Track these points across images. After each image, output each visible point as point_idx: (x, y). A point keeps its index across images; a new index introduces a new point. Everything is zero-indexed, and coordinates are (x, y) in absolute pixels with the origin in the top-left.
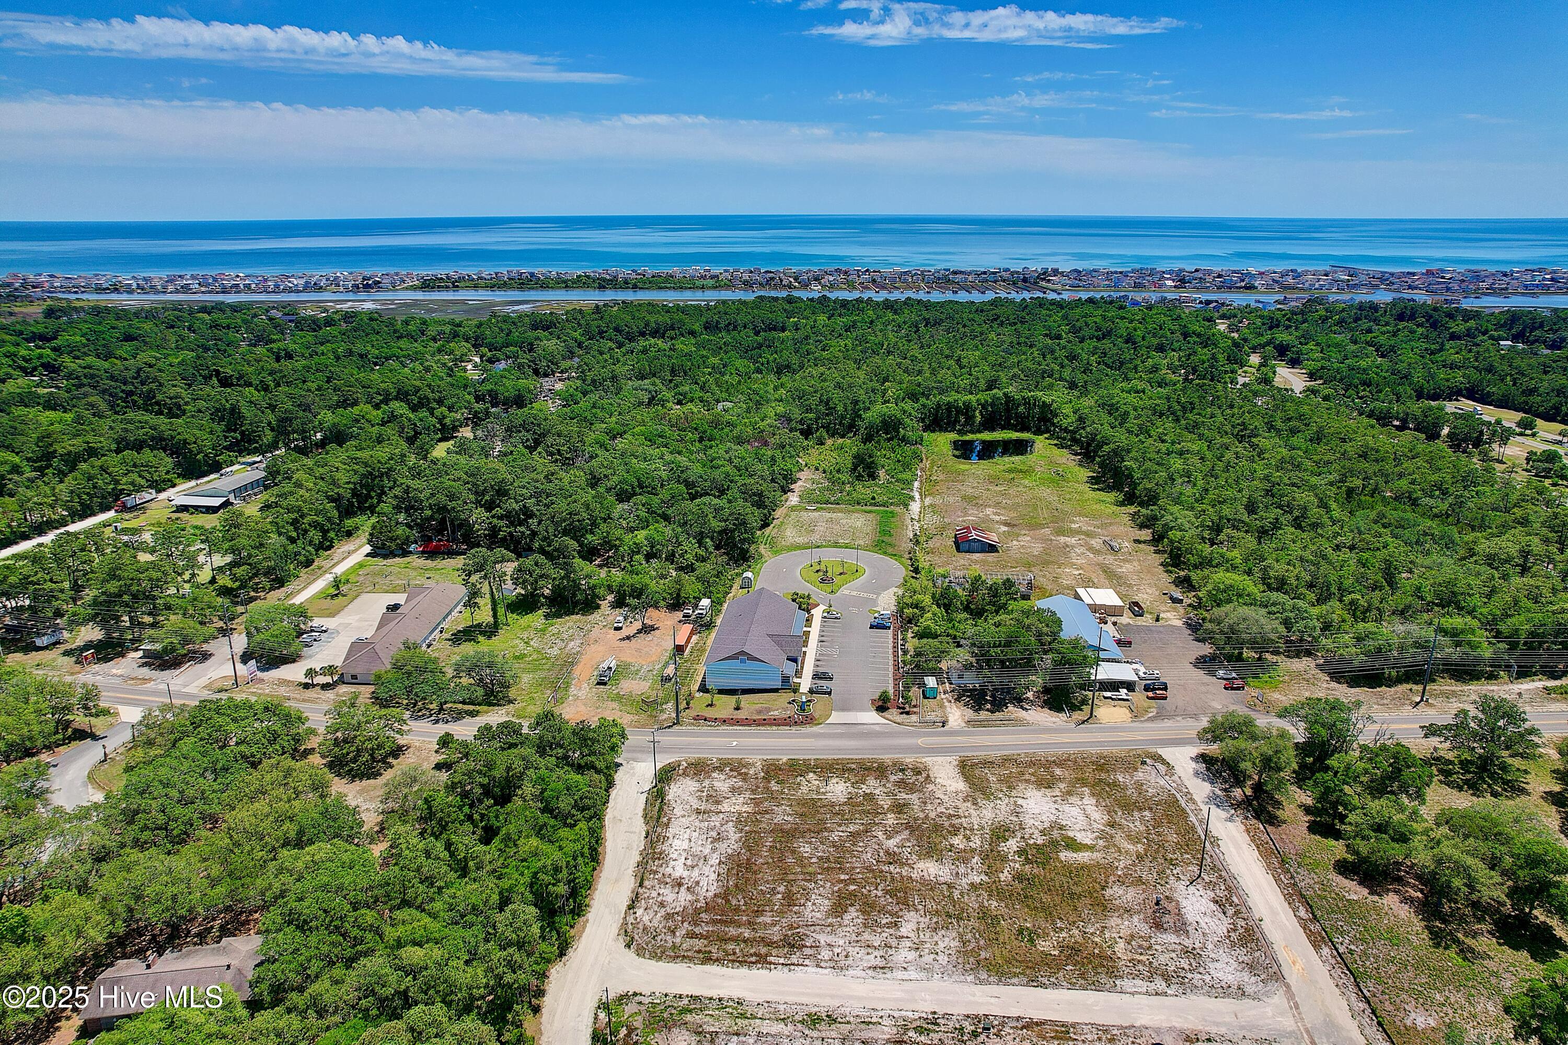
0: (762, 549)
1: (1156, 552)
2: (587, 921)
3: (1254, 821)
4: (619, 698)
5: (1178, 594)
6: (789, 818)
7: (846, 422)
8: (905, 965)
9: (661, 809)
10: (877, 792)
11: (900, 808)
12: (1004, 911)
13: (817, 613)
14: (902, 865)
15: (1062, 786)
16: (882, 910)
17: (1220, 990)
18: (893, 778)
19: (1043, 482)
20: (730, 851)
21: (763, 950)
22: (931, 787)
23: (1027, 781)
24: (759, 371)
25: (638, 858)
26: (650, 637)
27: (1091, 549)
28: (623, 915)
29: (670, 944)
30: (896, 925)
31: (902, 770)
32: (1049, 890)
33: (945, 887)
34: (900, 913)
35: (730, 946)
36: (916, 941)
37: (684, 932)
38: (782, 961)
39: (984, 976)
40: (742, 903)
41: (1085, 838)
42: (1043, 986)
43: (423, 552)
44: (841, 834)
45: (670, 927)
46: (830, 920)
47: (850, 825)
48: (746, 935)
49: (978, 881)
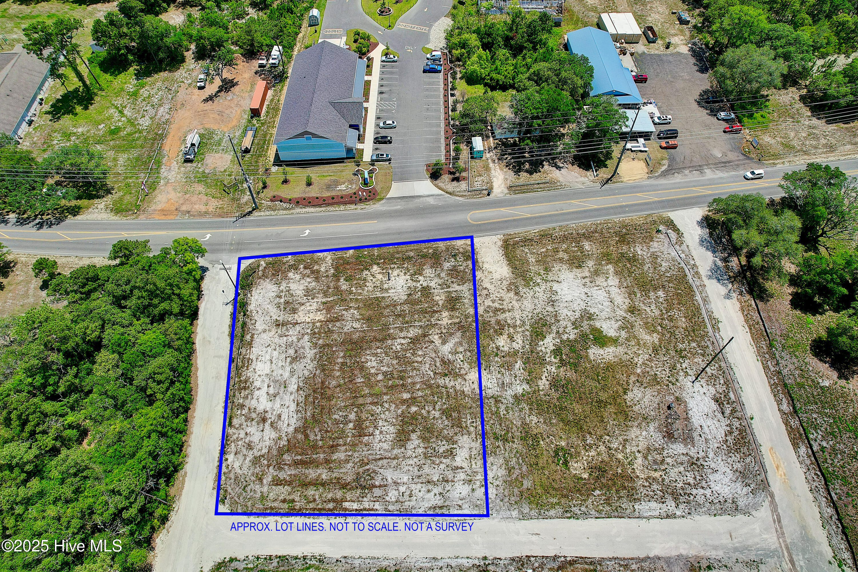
2: (186, 473)
3: (748, 297)
4: (204, 178)
6: (357, 325)
8: (460, 502)
9: (244, 324)
10: (433, 284)
11: (452, 303)
12: (543, 427)
13: (377, 54)
14: (457, 375)
15: (590, 263)
16: (440, 435)
17: (718, 506)
18: (446, 266)
20: (306, 373)
22: (479, 274)
23: (561, 260)
26: (230, 95)
28: (216, 464)
29: (258, 495)
30: (451, 452)
31: (454, 256)
32: (580, 397)
33: (493, 402)
34: (455, 438)
35: (311, 492)
36: (469, 472)
37: (270, 479)
38: (355, 506)
39: (526, 510)
40: (319, 438)
41: (610, 329)
42: (575, 517)
44: (403, 341)
45: (257, 474)
46: (395, 451)
47: (410, 329)
48: (324, 477)
49: (521, 391)
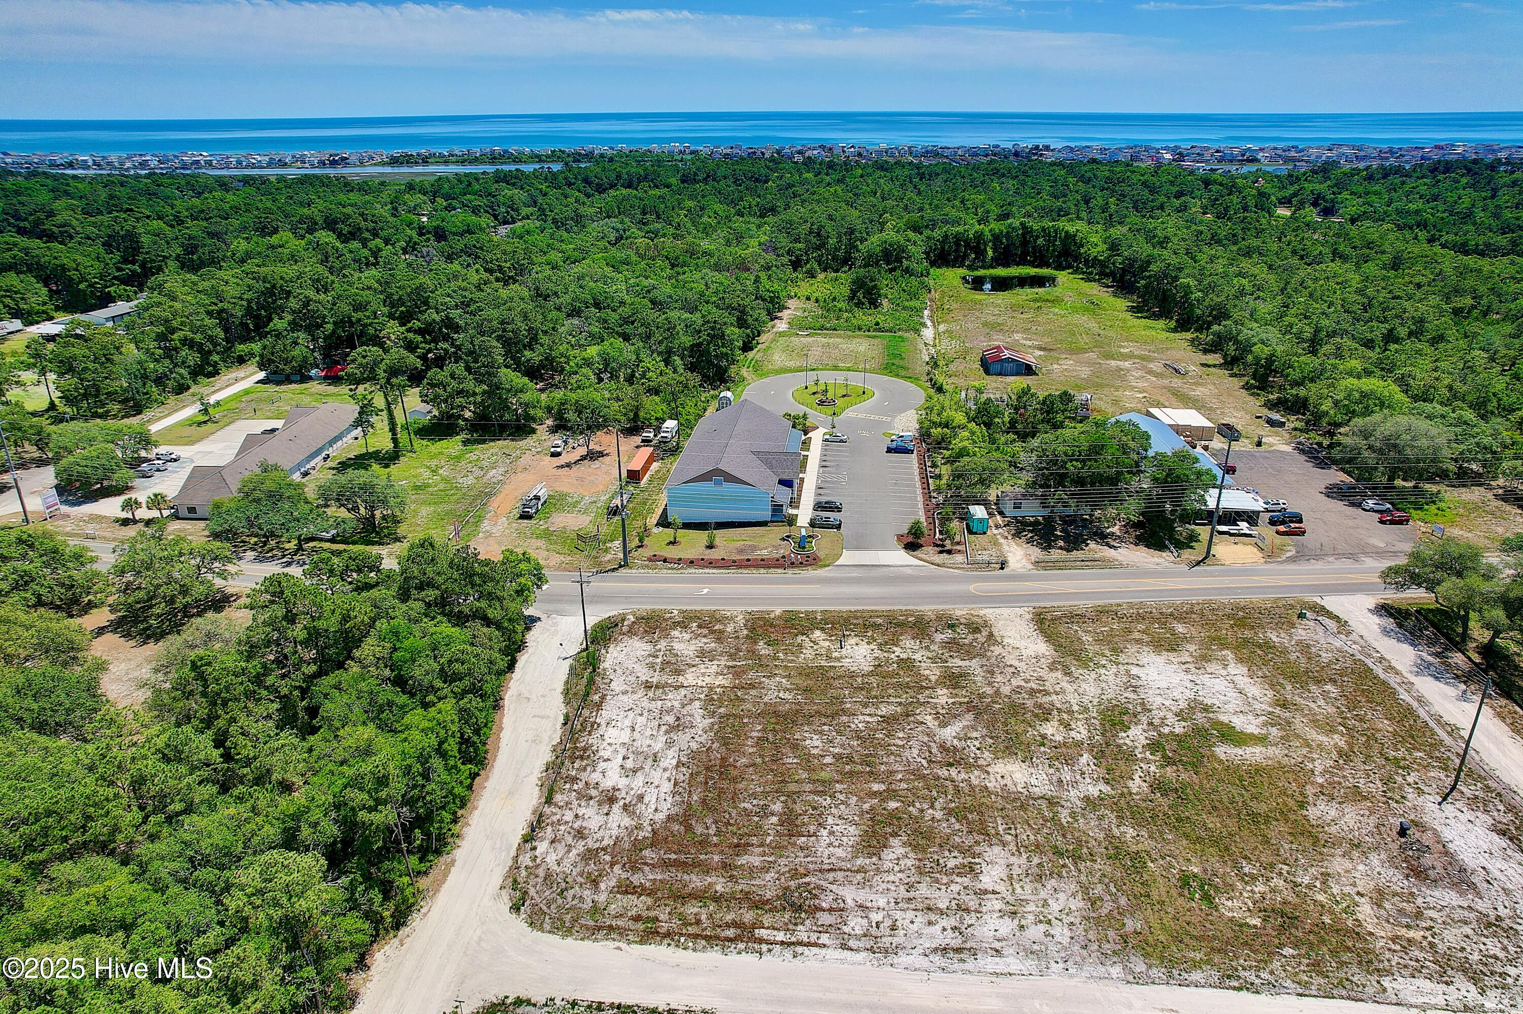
0: (744, 372)
1: (1231, 376)
2: (453, 862)
3: (1503, 701)
4: (547, 535)
5: (1276, 416)
6: (787, 696)
7: (841, 254)
8: (997, 945)
9: (591, 682)
10: (918, 656)
11: (954, 680)
12: (1149, 843)
13: (817, 437)
14: (969, 767)
15: (1192, 648)
16: (945, 844)
18: (939, 637)
19: (1075, 310)
20: (694, 746)
21: (748, 917)
22: (997, 650)
23: (1138, 641)
24: (740, 214)
25: (548, 757)
26: (597, 464)
27: (1150, 372)
28: (513, 853)
29: (587, 906)
30: (971, 870)
31: (952, 626)
32: (1215, 808)
33: (1044, 804)
34: (977, 849)
35: (691, 909)
36: (1010, 898)
37: (613, 883)
38: (780, 936)
39: (1140, 967)
40: (712, 831)
41: (1249, 725)
42: (1249, 987)
43: (325, 378)
44: (868, 719)
45: (590, 874)
46: (859, 862)
47: (881, 706)
48: (719, 888)
49: (1096, 794)
